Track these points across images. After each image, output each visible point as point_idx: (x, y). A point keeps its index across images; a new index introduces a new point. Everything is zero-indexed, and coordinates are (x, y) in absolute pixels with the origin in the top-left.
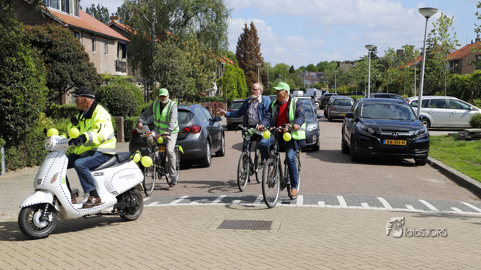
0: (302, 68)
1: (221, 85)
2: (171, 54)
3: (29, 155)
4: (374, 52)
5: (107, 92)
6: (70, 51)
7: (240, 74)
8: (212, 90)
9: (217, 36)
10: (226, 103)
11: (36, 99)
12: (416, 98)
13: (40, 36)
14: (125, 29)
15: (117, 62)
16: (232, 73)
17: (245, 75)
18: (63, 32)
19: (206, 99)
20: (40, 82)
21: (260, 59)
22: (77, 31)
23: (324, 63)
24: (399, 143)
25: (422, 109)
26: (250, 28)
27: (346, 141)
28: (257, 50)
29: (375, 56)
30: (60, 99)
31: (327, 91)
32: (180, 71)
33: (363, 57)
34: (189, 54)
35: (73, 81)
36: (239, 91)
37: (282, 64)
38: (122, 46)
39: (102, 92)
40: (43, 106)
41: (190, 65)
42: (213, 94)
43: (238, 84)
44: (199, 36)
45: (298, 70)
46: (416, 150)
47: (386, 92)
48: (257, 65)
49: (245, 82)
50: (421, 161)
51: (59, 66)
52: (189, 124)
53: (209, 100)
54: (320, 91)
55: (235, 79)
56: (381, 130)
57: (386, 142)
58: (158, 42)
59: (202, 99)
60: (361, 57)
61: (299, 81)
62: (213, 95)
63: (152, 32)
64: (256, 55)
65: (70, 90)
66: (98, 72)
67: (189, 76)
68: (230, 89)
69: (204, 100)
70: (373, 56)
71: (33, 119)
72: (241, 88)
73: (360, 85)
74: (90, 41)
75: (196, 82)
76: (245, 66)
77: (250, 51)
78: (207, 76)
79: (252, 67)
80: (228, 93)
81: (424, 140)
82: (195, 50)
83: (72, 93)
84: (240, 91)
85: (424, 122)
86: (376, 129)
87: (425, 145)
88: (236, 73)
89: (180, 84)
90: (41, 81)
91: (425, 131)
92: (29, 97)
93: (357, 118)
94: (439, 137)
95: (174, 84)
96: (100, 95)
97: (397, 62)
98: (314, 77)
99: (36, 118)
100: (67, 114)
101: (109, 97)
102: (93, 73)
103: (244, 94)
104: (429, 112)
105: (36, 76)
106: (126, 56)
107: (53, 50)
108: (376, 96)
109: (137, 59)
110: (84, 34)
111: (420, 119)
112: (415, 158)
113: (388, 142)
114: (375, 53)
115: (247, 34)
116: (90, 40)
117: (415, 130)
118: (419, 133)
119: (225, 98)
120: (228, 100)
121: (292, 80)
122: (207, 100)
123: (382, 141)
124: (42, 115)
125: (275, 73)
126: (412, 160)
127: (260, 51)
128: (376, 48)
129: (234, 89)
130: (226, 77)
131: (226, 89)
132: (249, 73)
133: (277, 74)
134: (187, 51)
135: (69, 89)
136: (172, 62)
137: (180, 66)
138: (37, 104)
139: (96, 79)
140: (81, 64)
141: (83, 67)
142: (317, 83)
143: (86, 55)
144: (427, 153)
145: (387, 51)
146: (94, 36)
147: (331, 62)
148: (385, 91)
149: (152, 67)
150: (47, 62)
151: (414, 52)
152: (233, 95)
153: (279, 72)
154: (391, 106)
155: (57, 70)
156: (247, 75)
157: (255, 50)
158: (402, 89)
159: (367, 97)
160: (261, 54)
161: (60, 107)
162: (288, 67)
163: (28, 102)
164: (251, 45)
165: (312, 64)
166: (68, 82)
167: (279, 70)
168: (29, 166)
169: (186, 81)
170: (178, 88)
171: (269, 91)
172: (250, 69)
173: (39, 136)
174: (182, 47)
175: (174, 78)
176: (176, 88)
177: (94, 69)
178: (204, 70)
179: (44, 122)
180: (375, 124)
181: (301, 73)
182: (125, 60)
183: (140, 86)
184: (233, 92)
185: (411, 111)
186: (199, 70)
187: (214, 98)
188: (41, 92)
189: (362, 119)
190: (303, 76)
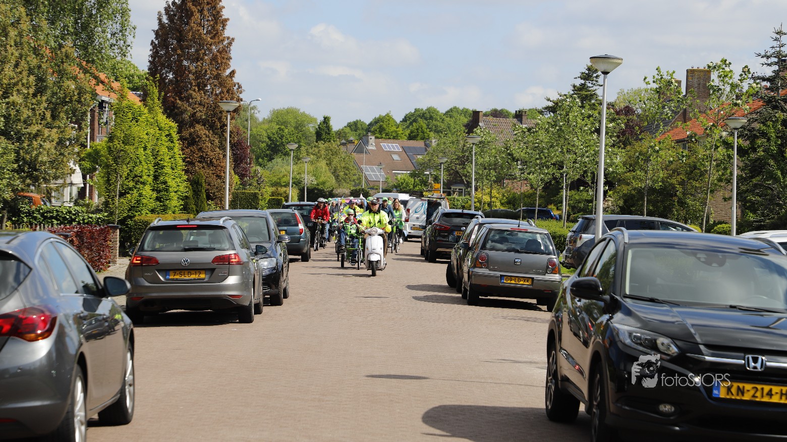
0: (354, 126)
1: (96, 170)
4: (588, 84)
7: (164, 135)
8: (64, 186)
10: (116, 228)
16: (140, 131)
17: (182, 139)
19: (42, 215)
21: (229, 89)
23: (424, 114)
28: (222, 58)
29: (593, 96)
31: (443, 203)
33: (555, 99)
36: (159, 191)
37: (289, 111)
42: (67, 198)
43: (158, 166)
45: (340, 134)
48: (221, 108)
49: (180, 162)
52: (12, 305)
53: (52, 217)
54: (420, 203)
55: (148, 152)
56: (702, 347)
57: (723, 389)
59: (29, 214)
60: (548, 100)
62: (65, 200)
64: (217, 77)
68: (131, 184)
69: (35, 219)
70: (587, 98)
72: (165, 183)
75: (17, 153)
76: (178, 108)
77: (197, 60)
79: (201, 114)
80: (122, 195)
84: (161, 192)
86: (684, 338)
88: (152, 131)
93: (614, 299)
98: (396, 157)
103: (175, 202)
113: (729, 389)
114: (595, 88)
115: (190, 4)
119: (111, 214)
120: (122, 222)
121: (323, 164)
122: (45, 218)
125: (269, 138)
127: (232, 63)
129: (144, 183)
130: (117, 144)
131: (116, 181)
132: (191, 134)
133: (277, 141)
142: (403, 175)
147: (447, 112)
152: (138, 202)
153: (282, 136)
156: (185, 139)
157: (214, 59)
160: (233, 72)
162: (313, 120)
164: (201, 42)
165: (388, 115)
167: (283, 130)
171: (255, 195)
172: (194, 120)
181: (351, 142)
184: (140, 195)
186: (29, 113)
187: (70, 212)
190: (360, 150)
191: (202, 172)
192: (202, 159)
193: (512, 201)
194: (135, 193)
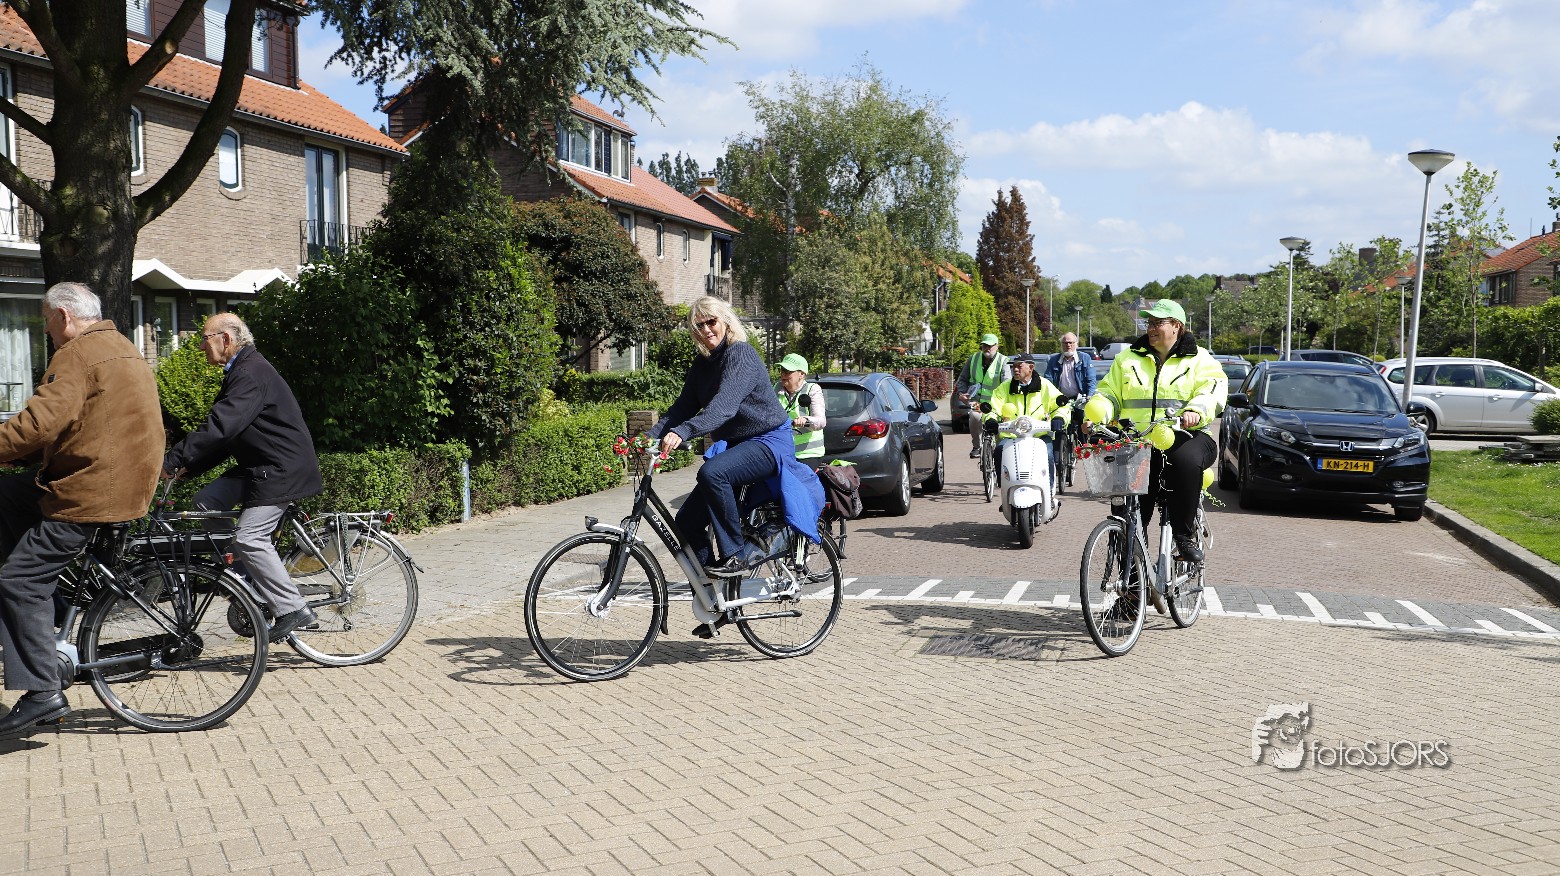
0: (1131, 290)
1: (940, 330)
2: (828, 260)
3: (519, 480)
4: (1302, 253)
5: (686, 344)
6: (608, 257)
7: (985, 304)
8: (920, 341)
9: (932, 218)
11: (535, 361)
12: (1401, 362)
13: (546, 226)
14: (730, 206)
15: (709, 280)
16: (967, 302)
17: (997, 306)
18: (595, 215)
19: (906, 362)
20: (543, 323)
21: (1031, 270)
22: (626, 212)
24: (1357, 466)
25: (1414, 388)
26: (1008, 200)
27: (1229, 461)
28: (1026, 249)
29: (1306, 262)
30: (586, 360)
32: (847, 297)
34: (867, 260)
35: (611, 320)
37: (1085, 283)
38: (721, 243)
39: (675, 344)
40: (549, 375)
41: (871, 284)
42: (923, 349)
43: (981, 326)
44: (891, 218)
45: (1120, 297)
46: (1398, 485)
47: (1332, 349)
48: (1025, 284)
49: (996, 322)
50: (1411, 511)
51: (584, 288)
52: (863, 417)
53: (912, 363)
55: (973, 316)
56: (1311, 437)
57: (1323, 464)
58: (801, 234)
59: (898, 361)
61: (1124, 321)
62: (922, 353)
63: (788, 211)
64: (1023, 262)
65: (609, 341)
66: (667, 301)
67: (867, 309)
68: (962, 339)
69: (902, 364)
70: (1300, 263)
71: (528, 402)
73: (1267, 330)
74: (653, 233)
75: (883, 322)
76: (996, 286)
77: (1008, 251)
78: (907, 308)
79: (1012, 288)
80: (955, 347)
81: (1418, 461)
82: (883, 250)
83: (610, 347)
85: (1421, 418)
86: (1300, 433)
87: (1420, 472)
88: (975, 302)
89: (846, 325)
90: (546, 322)
91: (1419, 440)
92: (520, 356)
93: (1256, 407)
94: (1456, 454)
95: (833, 328)
96: (669, 351)
97: (1357, 277)
99: (534, 401)
100: (601, 393)
101: (689, 357)
102: (655, 304)
104: (1433, 396)
105: (536, 311)
106: (730, 266)
107: (573, 255)
108: (1306, 357)
109: (754, 271)
110: (640, 219)
111: (1408, 411)
112: (1394, 503)
113: (1329, 464)
114: (1306, 256)
115: (1004, 213)
116: (652, 231)
117: (1396, 436)
118: (1405, 445)
119: (949, 360)
121: (1107, 319)
122: (908, 364)
123: (1315, 461)
124: (547, 394)
125: (1068, 302)
126: (1388, 509)
127: (1033, 252)
128: (1308, 243)
129: (970, 338)
130: (953, 312)
131: (952, 338)
132: (1004, 303)
133: (1073, 304)
134: (865, 253)
135: (605, 338)
136: (829, 278)
137: (848, 286)
138: (537, 372)
139: (660, 315)
140: (630, 285)
141: (633, 290)
143: (642, 264)
144: (1424, 490)
145: (1335, 250)
146: (661, 221)
147: (1200, 278)
148: (1328, 346)
149: (786, 289)
150: (558, 280)
151: (1401, 253)
153: (1077, 300)
154: (1339, 382)
155: (580, 296)
156: (1001, 306)
157: (1021, 250)
158: (1371, 340)
159: (1284, 359)
160: (1034, 258)
161: (585, 377)
162: (1100, 287)
163: (517, 365)
164: (1012, 239)
166: (602, 324)
167: (1078, 296)
168: (518, 504)
169: (860, 319)
170: (841, 336)
171: (1053, 344)
172: (1008, 293)
173: (540, 440)
174: (852, 245)
175: (835, 313)
176: (837, 336)
177: (658, 294)
178: (901, 297)
179: (551, 410)
180: (1298, 422)
181: (1128, 303)
182: (727, 275)
183: (759, 331)
185: (1385, 391)
186: (890, 295)
187: (924, 359)
188: (545, 345)
189: (1267, 411)
190: (1134, 308)
191: (1013, 329)
192: (1013, 320)
193: (1245, 342)
194: (965, 345)
